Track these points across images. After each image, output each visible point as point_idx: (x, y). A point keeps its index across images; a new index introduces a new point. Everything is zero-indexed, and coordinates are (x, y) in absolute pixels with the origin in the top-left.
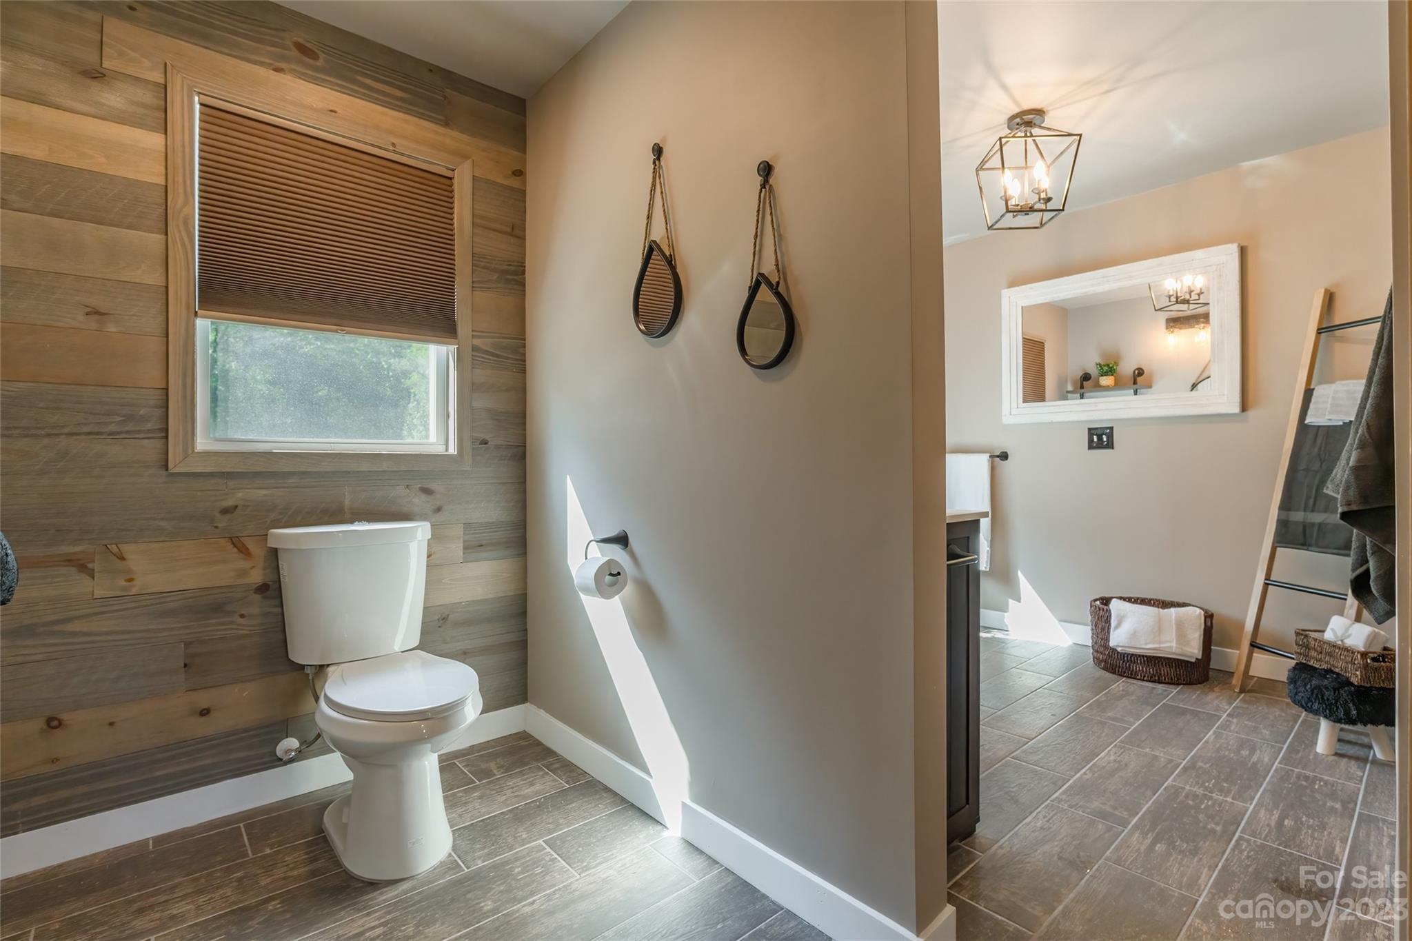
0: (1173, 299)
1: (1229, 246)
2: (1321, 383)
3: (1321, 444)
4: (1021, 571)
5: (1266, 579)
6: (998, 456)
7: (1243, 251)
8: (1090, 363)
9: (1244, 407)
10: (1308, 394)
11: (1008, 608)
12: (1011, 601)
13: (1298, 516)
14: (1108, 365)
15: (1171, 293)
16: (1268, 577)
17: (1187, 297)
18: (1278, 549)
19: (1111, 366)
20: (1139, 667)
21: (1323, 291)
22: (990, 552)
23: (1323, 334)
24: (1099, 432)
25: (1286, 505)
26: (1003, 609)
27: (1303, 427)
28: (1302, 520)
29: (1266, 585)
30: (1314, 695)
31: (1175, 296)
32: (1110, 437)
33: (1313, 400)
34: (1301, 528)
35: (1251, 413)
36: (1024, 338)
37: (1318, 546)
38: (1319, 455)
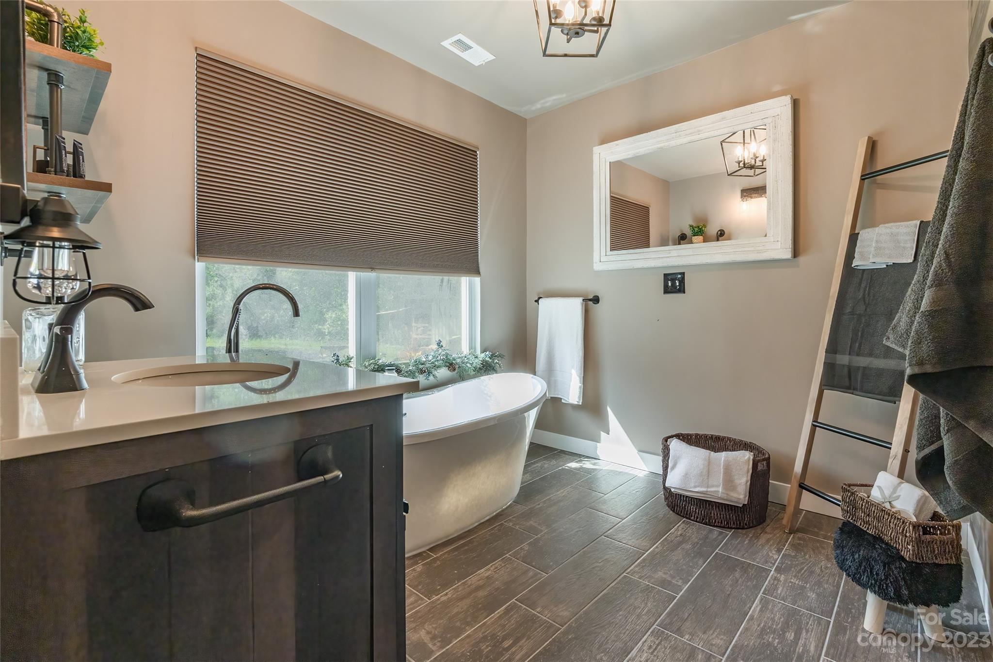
0: (742, 165)
1: (784, 97)
2: (864, 227)
3: (866, 287)
4: (610, 408)
5: (814, 421)
6: (590, 300)
7: (795, 104)
8: (685, 224)
9: (796, 253)
10: (853, 238)
11: (600, 439)
12: (602, 433)
13: (843, 359)
14: (699, 227)
15: (740, 160)
16: (815, 420)
17: (753, 162)
18: (825, 391)
19: (700, 227)
20: (693, 508)
21: (867, 137)
22: (582, 387)
23: (866, 180)
24: (673, 277)
25: (833, 348)
26: (597, 440)
27: (849, 271)
28: (848, 364)
29: (814, 427)
30: (863, 568)
31: (743, 162)
32: (682, 281)
33: (858, 244)
34: (846, 371)
35: (802, 259)
36: (611, 196)
37: (862, 390)
38: (864, 297)
